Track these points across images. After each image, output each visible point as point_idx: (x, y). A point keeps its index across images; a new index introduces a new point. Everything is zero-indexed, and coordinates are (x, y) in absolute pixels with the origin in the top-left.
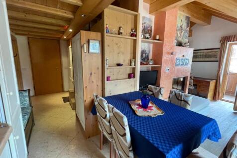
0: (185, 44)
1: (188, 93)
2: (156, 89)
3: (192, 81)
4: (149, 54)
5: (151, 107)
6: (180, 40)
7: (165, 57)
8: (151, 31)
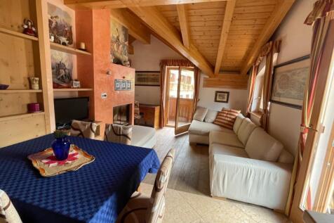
0: (125, 62)
1: (135, 124)
2: (85, 125)
3: (138, 109)
4: (71, 70)
5: (74, 155)
6: (118, 55)
7: (98, 77)
8: (71, 33)
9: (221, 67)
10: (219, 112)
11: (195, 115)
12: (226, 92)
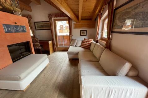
3: (39, 43)
9: (82, 17)
10: (82, 41)
11: (71, 43)
12: (85, 31)
